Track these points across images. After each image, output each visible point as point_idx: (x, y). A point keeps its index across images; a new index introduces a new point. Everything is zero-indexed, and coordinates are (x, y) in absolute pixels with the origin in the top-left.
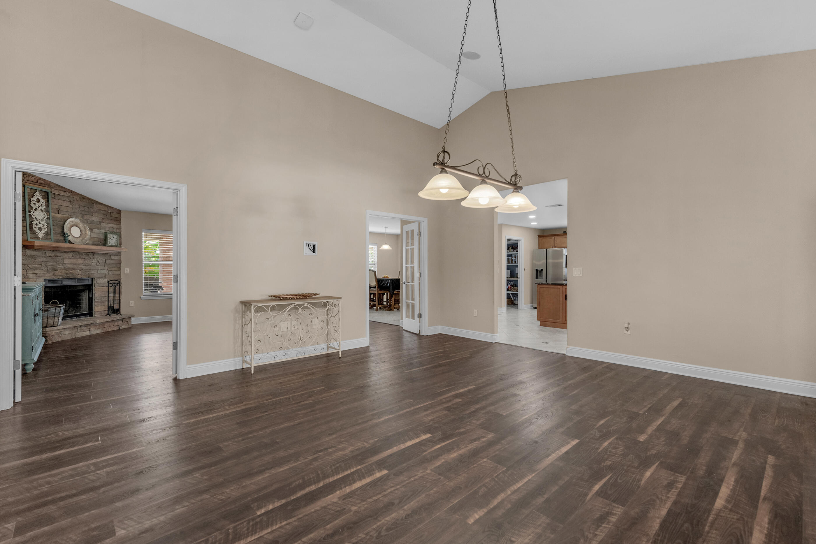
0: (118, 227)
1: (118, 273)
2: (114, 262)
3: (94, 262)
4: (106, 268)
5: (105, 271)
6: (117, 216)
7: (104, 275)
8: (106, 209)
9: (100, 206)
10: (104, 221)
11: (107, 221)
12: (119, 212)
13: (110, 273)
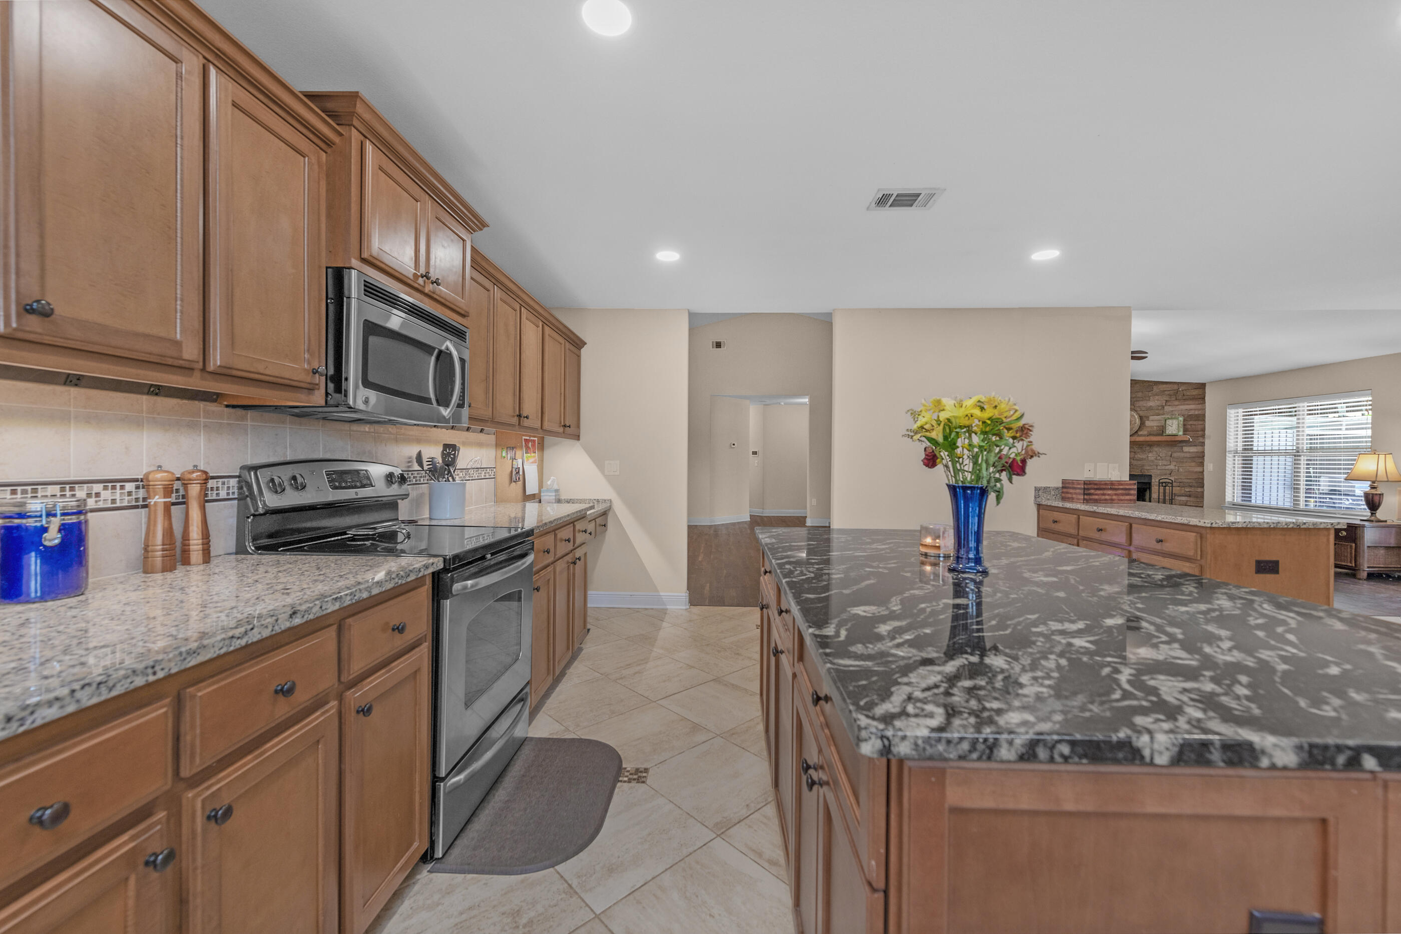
0: (1200, 407)
1: (1199, 469)
2: (1188, 455)
3: (1151, 456)
4: (1174, 463)
5: (1172, 467)
6: (1195, 392)
7: (1168, 472)
8: (1176, 387)
9: (1164, 386)
10: (1169, 404)
11: (1177, 403)
12: (1202, 386)
13: (1181, 470)
